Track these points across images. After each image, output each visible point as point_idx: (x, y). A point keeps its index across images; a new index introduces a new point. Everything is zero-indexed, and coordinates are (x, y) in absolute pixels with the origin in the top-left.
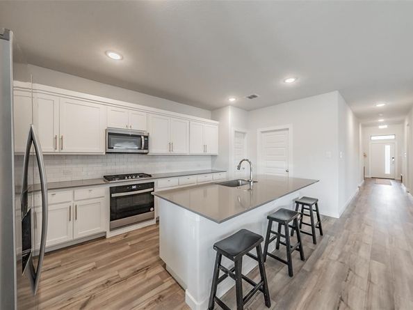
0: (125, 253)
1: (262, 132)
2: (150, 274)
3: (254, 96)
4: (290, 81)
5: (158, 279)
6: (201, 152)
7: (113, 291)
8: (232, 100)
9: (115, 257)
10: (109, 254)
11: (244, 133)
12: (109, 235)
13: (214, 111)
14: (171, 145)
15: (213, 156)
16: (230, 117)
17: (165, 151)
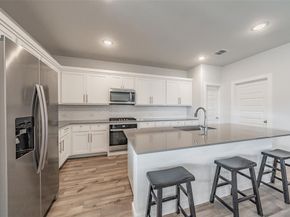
0: (112, 167)
1: (237, 84)
2: (120, 184)
3: (223, 52)
4: (259, 28)
5: (123, 188)
6: (176, 103)
7: (97, 188)
8: (202, 58)
9: (107, 168)
10: (105, 166)
11: (218, 87)
12: (109, 154)
13: (189, 70)
14: (151, 98)
15: (188, 107)
16: (202, 74)
17: (146, 103)
